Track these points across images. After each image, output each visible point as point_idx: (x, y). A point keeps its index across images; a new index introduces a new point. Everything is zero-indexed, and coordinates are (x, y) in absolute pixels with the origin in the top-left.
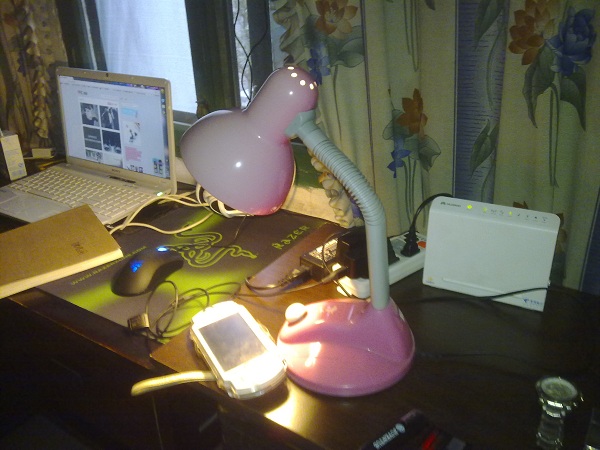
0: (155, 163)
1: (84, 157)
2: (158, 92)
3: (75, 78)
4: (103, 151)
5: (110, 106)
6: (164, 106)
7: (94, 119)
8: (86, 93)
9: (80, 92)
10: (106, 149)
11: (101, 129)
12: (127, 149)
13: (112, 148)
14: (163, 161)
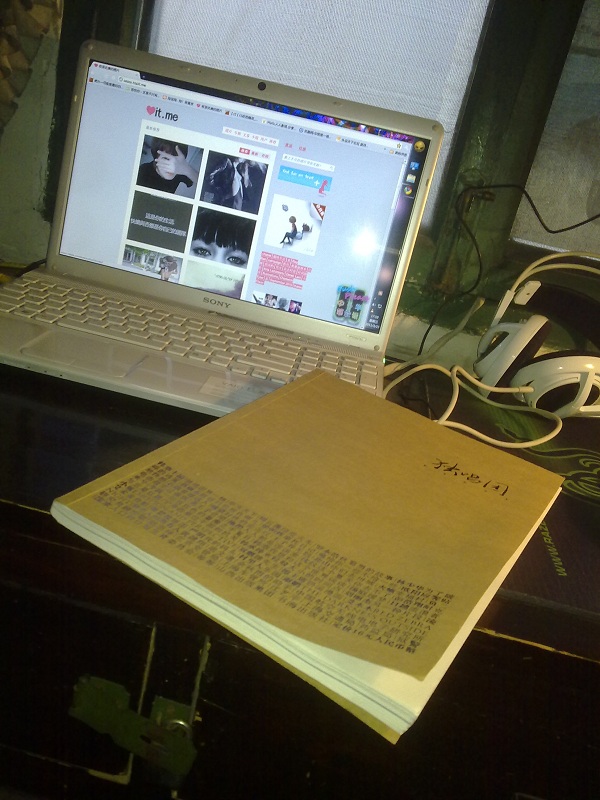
0: (344, 294)
1: (118, 262)
2: (407, 147)
3: (146, 76)
4: (187, 256)
5: (243, 157)
6: (411, 178)
7: (180, 178)
8: (173, 117)
9: (150, 110)
10: (197, 251)
11: (196, 203)
12: (267, 257)
13: (221, 251)
14: (370, 293)
